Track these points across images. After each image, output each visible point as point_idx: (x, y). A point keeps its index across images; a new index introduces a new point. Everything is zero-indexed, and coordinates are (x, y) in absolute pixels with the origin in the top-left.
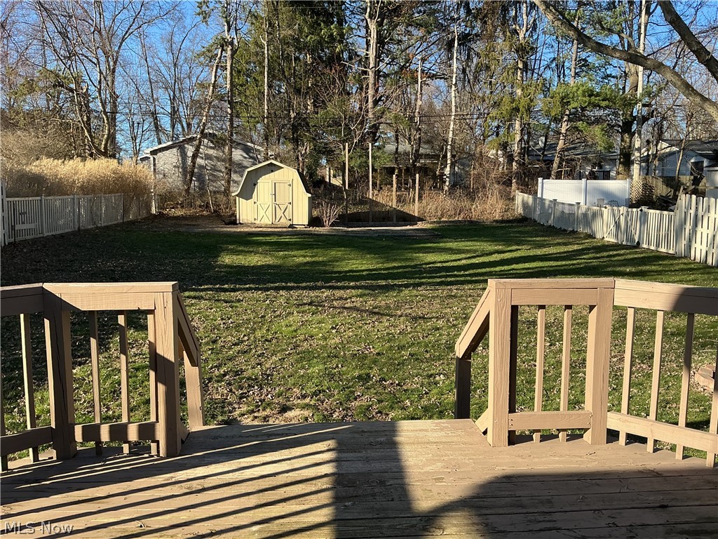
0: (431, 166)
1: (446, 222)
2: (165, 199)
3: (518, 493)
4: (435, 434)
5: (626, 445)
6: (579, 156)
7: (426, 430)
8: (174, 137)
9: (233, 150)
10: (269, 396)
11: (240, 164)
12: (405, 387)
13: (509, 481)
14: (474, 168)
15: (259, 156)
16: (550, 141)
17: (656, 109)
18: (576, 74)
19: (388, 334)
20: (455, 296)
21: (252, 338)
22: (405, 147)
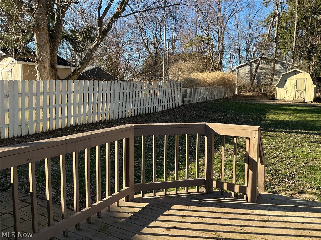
2: (241, 88)
8: (247, 60)
9: (276, 64)
10: (293, 185)
11: (278, 71)
15: (288, 67)
21: (284, 155)
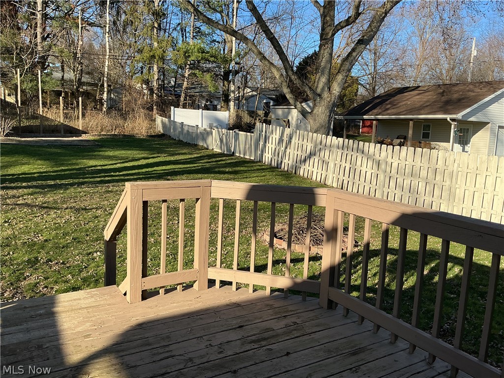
0: (92, 92)
1: (105, 135)
3: (146, 336)
4: (87, 301)
5: (220, 288)
6: (198, 94)
7: (79, 299)
12: (68, 265)
13: (142, 327)
14: (125, 96)
16: (179, 82)
17: (244, 67)
18: (194, 36)
19: (55, 224)
20: (111, 192)
22: (70, 75)
